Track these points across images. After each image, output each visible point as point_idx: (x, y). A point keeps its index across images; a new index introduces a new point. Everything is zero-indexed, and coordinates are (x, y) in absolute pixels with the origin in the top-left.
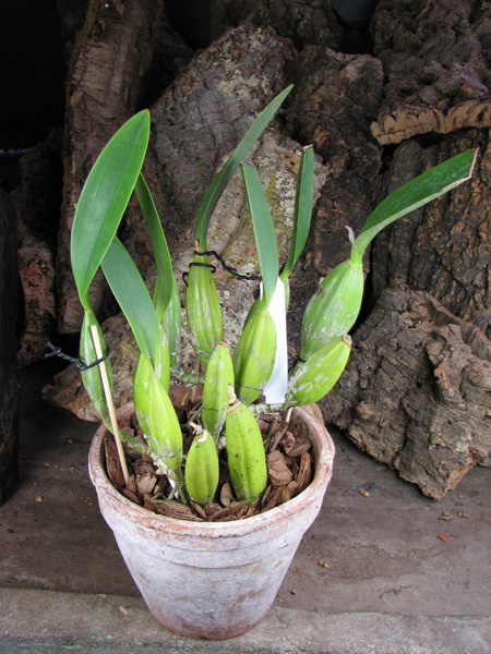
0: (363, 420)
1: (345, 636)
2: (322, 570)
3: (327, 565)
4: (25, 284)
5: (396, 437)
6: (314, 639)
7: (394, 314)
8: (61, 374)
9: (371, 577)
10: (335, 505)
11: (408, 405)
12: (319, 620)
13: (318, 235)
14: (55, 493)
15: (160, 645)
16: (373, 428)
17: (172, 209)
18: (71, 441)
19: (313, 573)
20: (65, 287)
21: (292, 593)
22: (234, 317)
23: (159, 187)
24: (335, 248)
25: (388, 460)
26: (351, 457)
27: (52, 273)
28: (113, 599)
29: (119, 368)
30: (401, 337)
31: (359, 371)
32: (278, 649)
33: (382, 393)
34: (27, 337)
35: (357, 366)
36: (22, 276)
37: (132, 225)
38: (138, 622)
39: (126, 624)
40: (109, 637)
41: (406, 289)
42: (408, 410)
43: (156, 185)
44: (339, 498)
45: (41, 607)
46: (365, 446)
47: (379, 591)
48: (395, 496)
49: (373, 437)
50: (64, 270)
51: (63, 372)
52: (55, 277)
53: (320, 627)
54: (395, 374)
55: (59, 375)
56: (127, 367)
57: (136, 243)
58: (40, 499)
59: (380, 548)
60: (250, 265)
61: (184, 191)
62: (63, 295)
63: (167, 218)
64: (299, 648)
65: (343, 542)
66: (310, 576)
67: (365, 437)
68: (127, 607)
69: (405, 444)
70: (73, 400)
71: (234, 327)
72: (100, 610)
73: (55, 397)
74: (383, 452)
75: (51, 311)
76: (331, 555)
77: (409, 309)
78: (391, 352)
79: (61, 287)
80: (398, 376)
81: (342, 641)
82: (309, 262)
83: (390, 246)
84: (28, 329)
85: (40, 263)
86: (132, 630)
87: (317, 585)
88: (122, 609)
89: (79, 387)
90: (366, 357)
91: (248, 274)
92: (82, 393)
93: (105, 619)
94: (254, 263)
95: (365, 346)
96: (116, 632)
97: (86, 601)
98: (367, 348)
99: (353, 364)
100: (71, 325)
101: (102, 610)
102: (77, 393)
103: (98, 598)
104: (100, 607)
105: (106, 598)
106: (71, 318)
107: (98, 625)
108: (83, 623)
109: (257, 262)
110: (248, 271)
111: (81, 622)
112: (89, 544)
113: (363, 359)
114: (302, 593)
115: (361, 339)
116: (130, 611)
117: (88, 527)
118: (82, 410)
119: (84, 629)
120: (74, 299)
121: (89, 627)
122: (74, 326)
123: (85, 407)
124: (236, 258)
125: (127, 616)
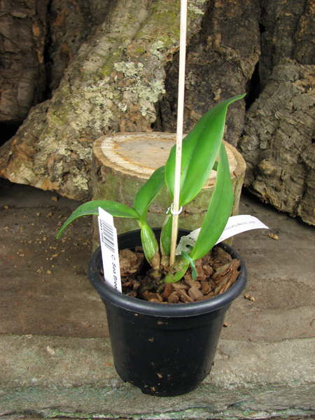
0: (266, 176)
1: (291, 364)
2: (249, 303)
3: (253, 298)
5: (296, 188)
6: (259, 370)
7: (288, 83)
9: (297, 307)
10: (249, 247)
11: (307, 158)
12: (261, 349)
13: (216, 22)
15: (92, 385)
16: (275, 182)
17: (90, 25)
18: (7, 207)
19: (241, 307)
22: (148, 86)
23: (78, 8)
24: (232, 33)
25: (290, 209)
26: (255, 210)
28: (40, 340)
29: (46, 135)
30: (296, 101)
31: (258, 136)
32: (222, 382)
33: (281, 150)
35: (257, 131)
37: (57, 41)
38: (66, 361)
39: (53, 365)
40: (34, 380)
41: (295, 64)
42: (307, 162)
43: (75, 6)
44: (252, 242)
46: (268, 199)
47: (308, 319)
48: (301, 238)
49: (276, 189)
53: (264, 356)
54: (293, 132)
56: (52, 134)
57: (61, 54)
59: (298, 281)
60: (160, 42)
61: (99, 7)
63: (86, 32)
64: (245, 379)
65: (264, 277)
66: (238, 309)
67: (268, 191)
68: (54, 347)
69: (304, 193)
70: (5, 167)
71: (148, 94)
72: (25, 350)
74: (285, 203)
76: (254, 289)
77: (301, 78)
78: (287, 114)
80: (296, 134)
81: (290, 369)
82: (210, 44)
83: (274, 40)
86: (59, 371)
87: (247, 317)
88: (49, 349)
89: (11, 156)
90: (264, 122)
91: (158, 50)
92: (13, 160)
93: (30, 360)
94: (163, 41)
95: (262, 113)
96: (43, 374)
97: (10, 343)
98: (265, 115)
99: (253, 129)
100: (6, 113)
101: (28, 351)
102: (9, 161)
103: (23, 339)
104: (25, 348)
105: (32, 338)
106: (7, 107)
107: (22, 368)
108: (6, 366)
109: (166, 40)
110: (158, 48)
111: (3, 365)
112: (19, 290)
113: (261, 125)
114: (233, 325)
115: (258, 108)
116: (57, 350)
117: (19, 275)
118: (13, 174)
119: (6, 373)
120: (8, 91)
121: (12, 370)
122: (9, 114)
123: (16, 171)
124: (147, 37)
125: (54, 356)
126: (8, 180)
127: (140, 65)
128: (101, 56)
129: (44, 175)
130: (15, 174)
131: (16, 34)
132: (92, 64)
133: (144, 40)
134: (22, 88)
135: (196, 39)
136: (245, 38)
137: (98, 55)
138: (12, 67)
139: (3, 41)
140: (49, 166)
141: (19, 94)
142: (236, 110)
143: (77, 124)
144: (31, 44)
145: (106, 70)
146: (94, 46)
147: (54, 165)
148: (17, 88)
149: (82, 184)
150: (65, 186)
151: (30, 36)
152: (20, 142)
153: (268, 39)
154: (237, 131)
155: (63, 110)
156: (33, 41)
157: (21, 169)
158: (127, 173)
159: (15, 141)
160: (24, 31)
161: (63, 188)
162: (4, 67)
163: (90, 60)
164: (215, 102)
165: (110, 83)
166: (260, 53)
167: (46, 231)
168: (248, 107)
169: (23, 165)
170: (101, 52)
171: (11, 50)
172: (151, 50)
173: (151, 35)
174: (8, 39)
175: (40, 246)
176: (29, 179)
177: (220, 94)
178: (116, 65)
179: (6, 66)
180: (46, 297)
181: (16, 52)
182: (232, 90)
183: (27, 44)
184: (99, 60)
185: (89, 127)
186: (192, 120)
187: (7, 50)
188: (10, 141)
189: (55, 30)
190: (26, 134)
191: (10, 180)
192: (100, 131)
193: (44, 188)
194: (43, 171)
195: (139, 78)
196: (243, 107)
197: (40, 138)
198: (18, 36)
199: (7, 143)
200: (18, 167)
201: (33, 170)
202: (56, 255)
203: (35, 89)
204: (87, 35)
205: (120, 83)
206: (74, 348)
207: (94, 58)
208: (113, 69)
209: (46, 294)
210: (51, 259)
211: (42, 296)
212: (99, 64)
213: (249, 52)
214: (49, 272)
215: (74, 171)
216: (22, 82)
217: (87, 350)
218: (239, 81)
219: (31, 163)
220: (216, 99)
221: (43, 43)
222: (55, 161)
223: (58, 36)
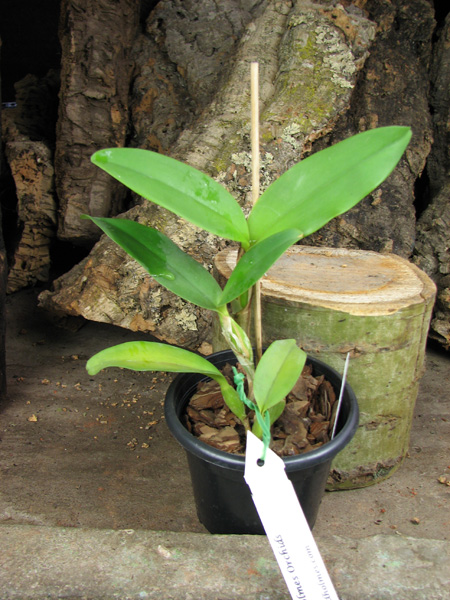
2: (447, 490)
4: (17, 178)
8: (62, 277)
10: (435, 412)
13: (369, 100)
14: (54, 413)
17: (187, 110)
18: (76, 357)
19: (435, 495)
20: (66, 184)
21: (414, 522)
23: (171, 88)
24: (392, 113)
26: (436, 362)
27: (50, 171)
28: (146, 537)
31: (436, 255)
34: (22, 250)
35: (433, 248)
36: (13, 169)
37: (141, 132)
38: (189, 568)
39: (170, 572)
40: (143, 593)
43: (167, 86)
44: (438, 405)
45: (28, 551)
50: (64, 165)
51: (65, 275)
52: (54, 176)
55: (59, 279)
58: (34, 419)
60: (294, 125)
61: (201, 85)
62: (63, 193)
63: (182, 120)
66: (431, 499)
68: (168, 547)
70: (76, 298)
72: (126, 552)
73: (54, 299)
75: (50, 214)
79: (61, 184)
82: (362, 128)
84: (24, 240)
85: (35, 157)
88: (161, 550)
89: (85, 283)
90: (444, 236)
91: (292, 136)
92: (88, 288)
93: (135, 565)
94: (299, 123)
95: (441, 223)
96: (155, 585)
97: (102, 541)
98: (444, 225)
99: (427, 247)
100: (74, 227)
101: (130, 552)
102: (82, 290)
103: (121, 535)
104: (125, 548)
105: (134, 534)
106: (74, 219)
107: (122, 575)
108: (99, 572)
109: (303, 122)
110: (293, 133)
111: (94, 571)
112: (104, 470)
113: (440, 239)
114: (427, 522)
115: (434, 217)
116: (174, 552)
117: (103, 450)
118: (89, 308)
119: (100, 583)
120: (77, 196)
121: (108, 579)
122: (78, 229)
123: (93, 304)
124: (276, 118)
125: (170, 560)
126: (81, 317)
127: (269, 155)
128: (211, 146)
129: (133, 309)
130: (92, 307)
131: (89, 119)
132: (199, 157)
133: (272, 122)
134: (95, 193)
135: (343, 122)
136: (410, 120)
137: (207, 144)
138: (83, 165)
139: (72, 129)
140: (142, 296)
141: (92, 202)
142: (404, 219)
143: (181, 238)
144: (109, 134)
145: (220, 164)
146: (201, 133)
147: (149, 294)
148: (88, 193)
149: (189, 322)
150: (164, 325)
151: (108, 123)
152: (99, 264)
153: (439, 124)
154: (407, 249)
155: (159, 218)
156: (112, 130)
157: (101, 301)
158: (269, 294)
159: (90, 263)
160: (100, 117)
161: (160, 328)
162: (72, 165)
163: (196, 150)
164: (374, 207)
165: (226, 181)
166: (432, 141)
167: (135, 390)
168: (418, 216)
169: (103, 295)
170: (212, 141)
171: (81, 142)
172: (283, 136)
173: (281, 116)
174: (78, 126)
175: (129, 410)
176: (112, 315)
177: (381, 197)
178: (234, 156)
179: (76, 164)
180: (144, 479)
181: (89, 144)
182: (396, 191)
183: (103, 133)
184: (208, 151)
185: (198, 241)
186: (341, 234)
187: (76, 141)
188: (81, 264)
189: (139, 118)
190: (106, 253)
191: (84, 316)
192: (213, 247)
193: (134, 328)
194: (132, 303)
195: (267, 173)
196: (413, 215)
197: (127, 258)
198: (91, 123)
199: (76, 267)
200: (96, 298)
201: (117, 302)
202: (154, 423)
203: (113, 196)
204: (183, 123)
205: (242, 180)
206: (197, 548)
207: (202, 149)
208: (230, 162)
209: (143, 476)
210: (147, 428)
211: (138, 479)
212: (210, 155)
213: (418, 140)
214: (145, 445)
215: (177, 304)
216: (96, 185)
217: (218, 551)
218: (404, 180)
219: (115, 293)
220: (374, 203)
221: (123, 133)
222: (150, 289)
223: (143, 125)
